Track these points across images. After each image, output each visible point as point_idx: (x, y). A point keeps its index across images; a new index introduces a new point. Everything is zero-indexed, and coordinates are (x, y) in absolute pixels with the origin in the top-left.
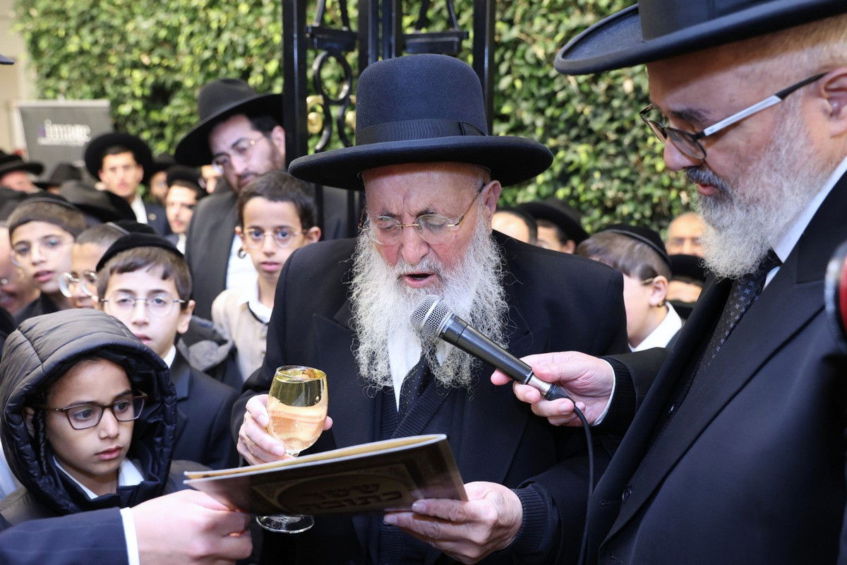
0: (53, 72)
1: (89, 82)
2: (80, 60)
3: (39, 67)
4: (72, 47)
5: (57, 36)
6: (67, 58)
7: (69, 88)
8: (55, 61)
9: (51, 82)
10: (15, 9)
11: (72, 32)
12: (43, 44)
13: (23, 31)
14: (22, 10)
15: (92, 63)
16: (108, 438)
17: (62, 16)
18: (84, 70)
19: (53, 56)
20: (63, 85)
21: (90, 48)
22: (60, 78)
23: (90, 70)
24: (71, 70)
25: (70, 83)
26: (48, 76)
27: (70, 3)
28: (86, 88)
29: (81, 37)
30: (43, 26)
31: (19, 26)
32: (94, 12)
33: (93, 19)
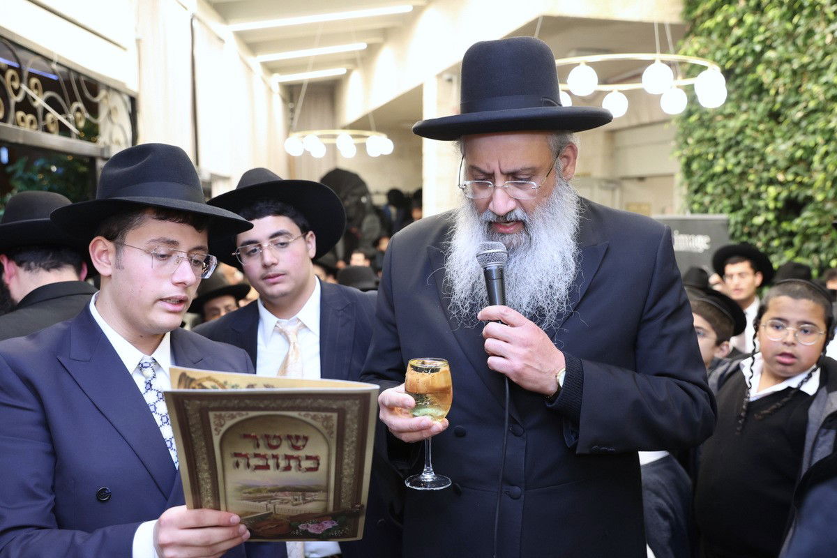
0: (700, 189)
1: (729, 197)
2: (724, 178)
3: (690, 185)
4: (718, 169)
5: (707, 159)
6: (713, 177)
7: (711, 202)
8: (703, 179)
9: (698, 197)
10: (676, 139)
11: (719, 155)
12: (695, 166)
13: (680, 157)
14: (681, 140)
15: (734, 181)
17: (713, 143)
18: (726, 186)
19: (702, 175)
20: (707, 200)
21: (733, 168)
22: (706, 194)
23: (731, 187)
24: (715, 187)
25: (714, 198)
26: (696, 192)
27: (720, 132)
28: (726, 202)
29: (726, 160)
30: (697, 152)
31: (678, 153)
32: (739, 138)
33: (738, 143)
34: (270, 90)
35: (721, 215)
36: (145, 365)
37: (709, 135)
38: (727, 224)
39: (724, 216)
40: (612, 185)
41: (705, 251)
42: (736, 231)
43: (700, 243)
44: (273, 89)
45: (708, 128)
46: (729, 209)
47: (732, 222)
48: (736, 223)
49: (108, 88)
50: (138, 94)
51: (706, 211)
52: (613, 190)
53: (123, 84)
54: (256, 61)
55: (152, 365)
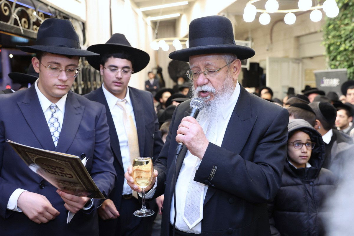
0: (334, 59)
1: (347, 61)
2: (344, 53)
3: (330, 57)
4: (342, 48)
5: (337, 45)
6: (340, 53)
7: (340, 64)
8: (335, 54)
9: (333, 62)
10: (323, 37)
11: (342, 42)
12: (332, 48)
13: (325, 45)
14: (326, 37)
15: (349, 54)
16: (304, 152)
17: (339, 37)
18: (345, 56)
19: (335, 52)
20: (337, 63)
21: (349, 48)
22: (337, 61)
23: (348, 56)
24: (341, 57)
25: (340, 62)
26: (333, 60)
27: (343, 32)
28: (346, 64)
29: (346, 44)
30: (332, 41)
31: (324, 43)
32: (351, 34)
33: (351, 37)
34: (146, 24)
35: (343, 69)
36: (52, 107)
37: (338, 34)
38: (346, 74)
39: (345, 69)
40: (298, 61)
41: (338, 85)
42: (350, 76)
43: (335, 83)
44: (148, 23)
45: (338, 31)
46: (347, 67)
47: (349, 72)
48: (350, 73)
49: (73, 18)
50: (86, 22)
51: (337, 68)
52: (299, 63)
53: (79, 17)
54: (140, 11)
55: (55, 108)
